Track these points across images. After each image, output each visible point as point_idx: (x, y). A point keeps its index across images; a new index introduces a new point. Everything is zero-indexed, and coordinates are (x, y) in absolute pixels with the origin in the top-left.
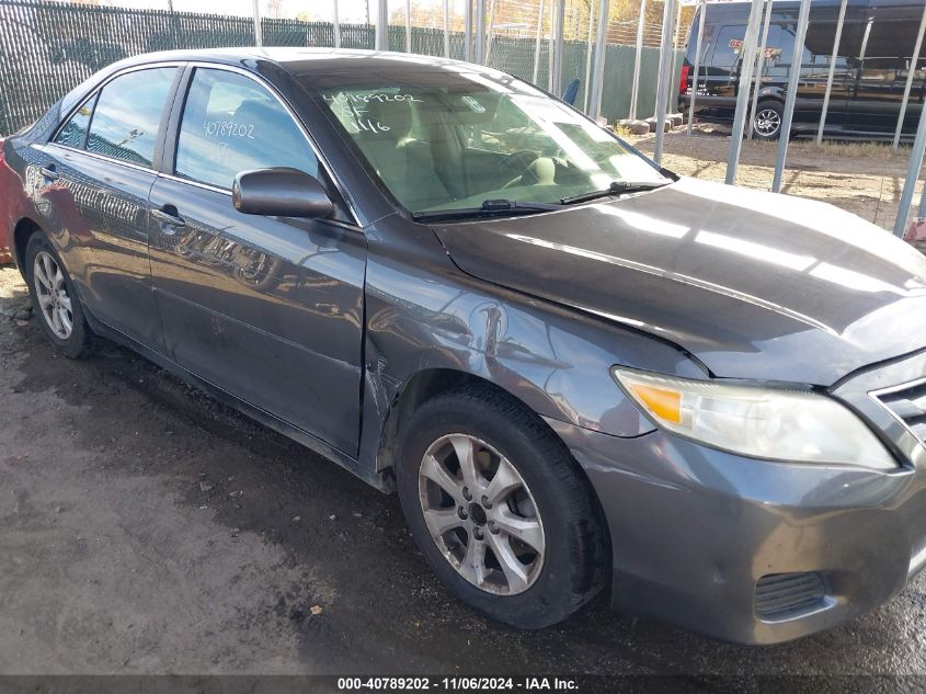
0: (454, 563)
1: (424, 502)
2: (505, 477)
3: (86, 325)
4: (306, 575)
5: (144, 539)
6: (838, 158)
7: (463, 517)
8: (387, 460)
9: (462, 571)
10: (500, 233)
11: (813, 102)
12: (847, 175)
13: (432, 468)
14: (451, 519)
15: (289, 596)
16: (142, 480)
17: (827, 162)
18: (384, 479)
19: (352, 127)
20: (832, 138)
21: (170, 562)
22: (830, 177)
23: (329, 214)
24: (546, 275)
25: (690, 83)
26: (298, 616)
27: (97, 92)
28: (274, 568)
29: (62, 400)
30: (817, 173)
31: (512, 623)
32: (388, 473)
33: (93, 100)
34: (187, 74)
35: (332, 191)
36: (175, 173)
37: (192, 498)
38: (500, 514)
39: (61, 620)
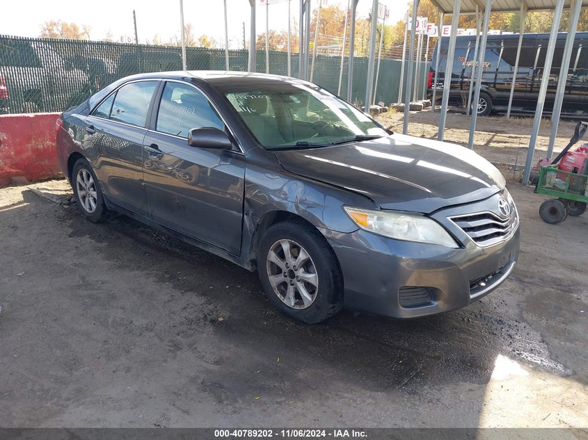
0: (281, 298)
1: (269, 272)
2: (303, 256)
3: (104, 205)
4: (216, 307)
5: (142, 294)
6: (518, 126)
7: (286, 277)
8: (253, 256)
9: (285, 301)
10: (302, 155)
11: (505, 94)
12: (519, 136)
13: (273, 256)
14: (281, 278)
15: (209, 315)
16: (137, 273)
17: (511, 129)
18: (252, 265)
19: (239, 110)
20: (515, 114)
21: (154, 302)
22: (510, 137)
23: (230, 148)
24: (319, 171)
25: (433, 81)
26: (213, 322)
27: (116, 91)
28: (202, 305)
29: (93, 241)
30: (503, 135)
31: (305, 321)
32: (254, 262)
33: (113, 96)
34: (162, 85)
35: (231, 138)
36: (156, 130)
37: (161, 280)
38: (300, 272)
39: (110, 320)
